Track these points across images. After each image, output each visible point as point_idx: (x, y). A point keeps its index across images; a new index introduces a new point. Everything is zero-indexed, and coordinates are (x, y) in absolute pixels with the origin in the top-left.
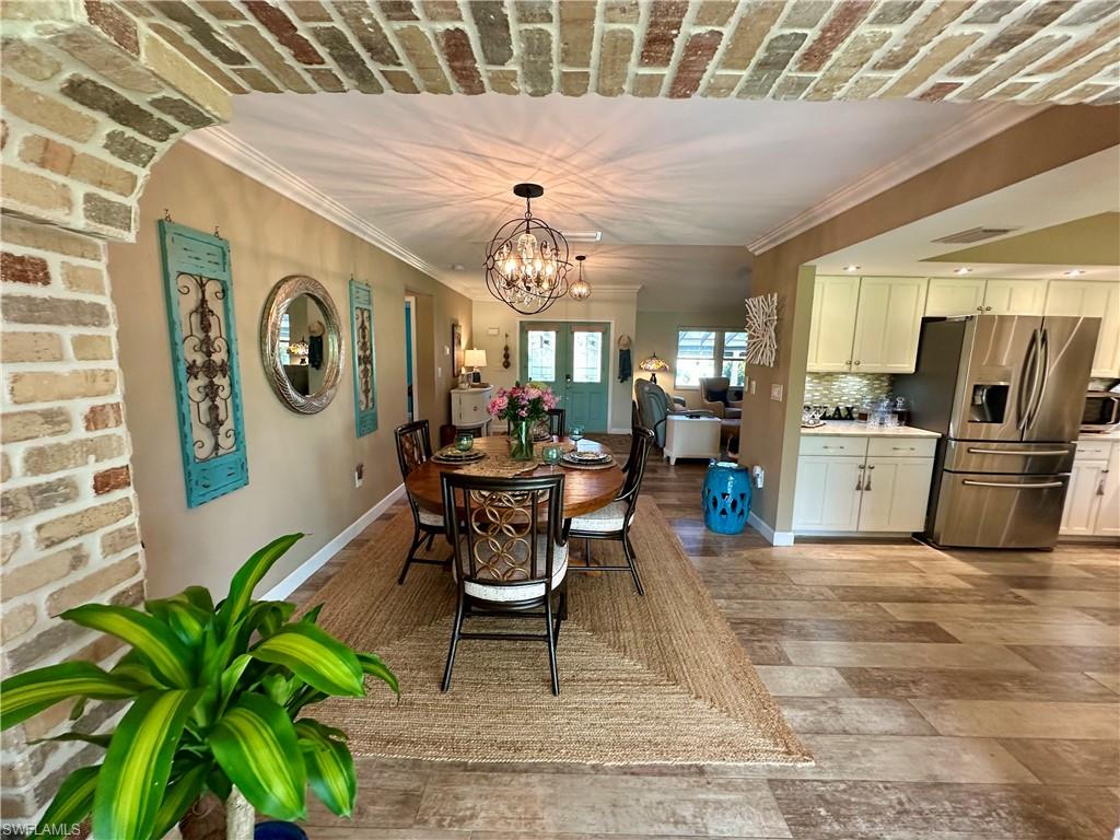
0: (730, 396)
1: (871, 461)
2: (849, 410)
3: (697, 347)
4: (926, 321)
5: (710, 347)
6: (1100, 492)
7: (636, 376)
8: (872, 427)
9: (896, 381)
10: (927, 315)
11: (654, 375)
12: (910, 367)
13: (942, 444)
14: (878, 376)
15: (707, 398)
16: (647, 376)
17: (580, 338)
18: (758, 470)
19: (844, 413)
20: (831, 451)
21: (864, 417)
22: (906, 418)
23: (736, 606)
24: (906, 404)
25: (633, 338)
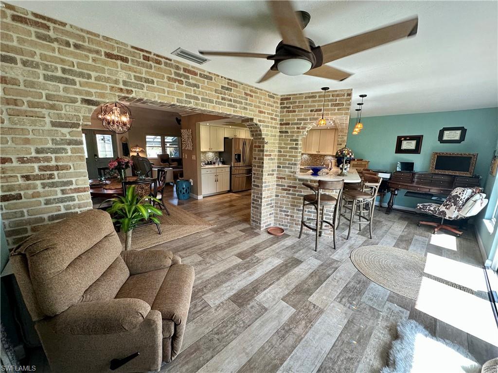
1: (217, 174)
5: (159, 142)
8: (216, 166)
9: (220, 154)
10: (225, 137)
11: (138, 154)
12: (222, 150)
13: (231, 168)
14: (216, 152)
15: (161, 162)
16: (135, 154)
17: (99, 137)
18: (191, 180)
19: (210, 163)
20: (208, 172)
21: (214, 163)
25: (128, 138)
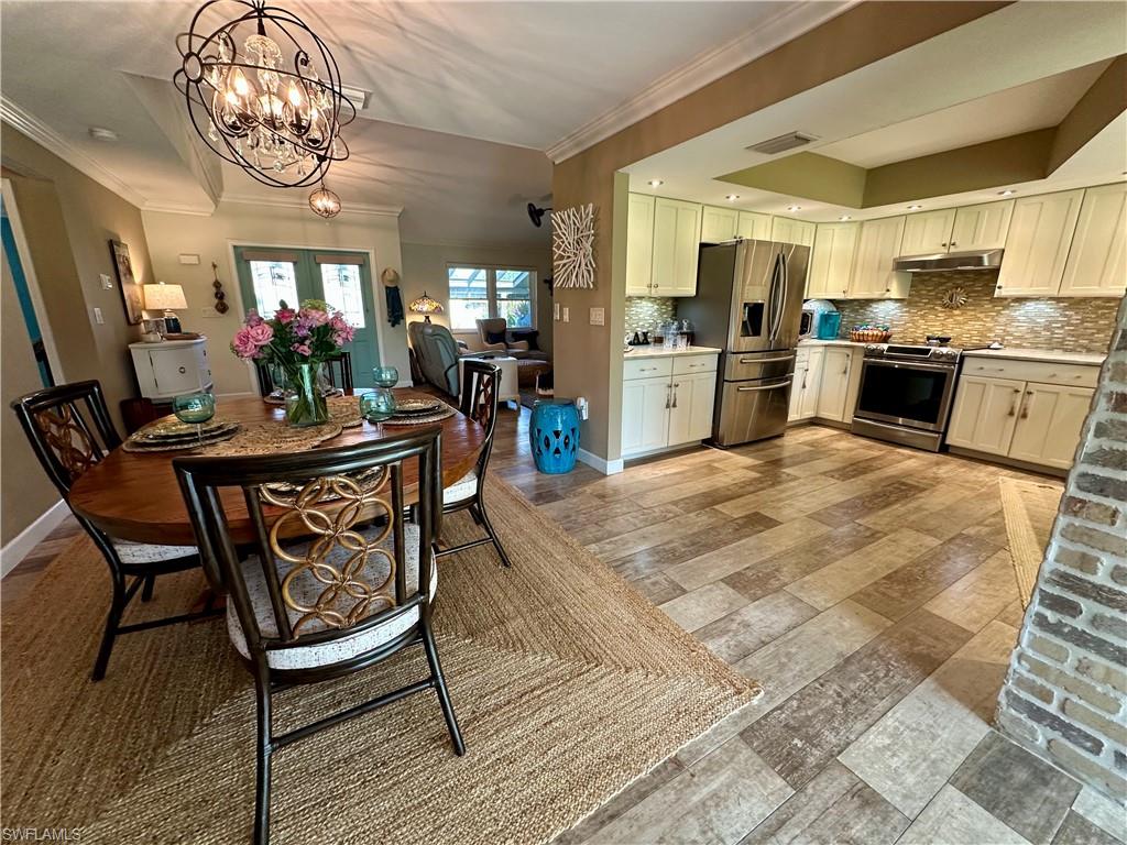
0: (508, 336)
1: (676, 380)
2: (645, 334)
3: (463, 289)
4: (703, 246)
5: (482, 289)
6: (804, 387)
7: (409, 319)
8: (667, 349)
9: (677, 305)
10: (703, 241)
11: (427, 318)
12: (691, 291)
13: (722, 358)
14: (664, 300)
15: (487, 340)
16: (421, 319)
17: (329, 271)
18: (582, 402)
19: (641, 338)
20: (646, 373)
21: (659, 340)
22: (692, 339)
23: (608, 547)
24: (690, 326)
25: (400, 274)
